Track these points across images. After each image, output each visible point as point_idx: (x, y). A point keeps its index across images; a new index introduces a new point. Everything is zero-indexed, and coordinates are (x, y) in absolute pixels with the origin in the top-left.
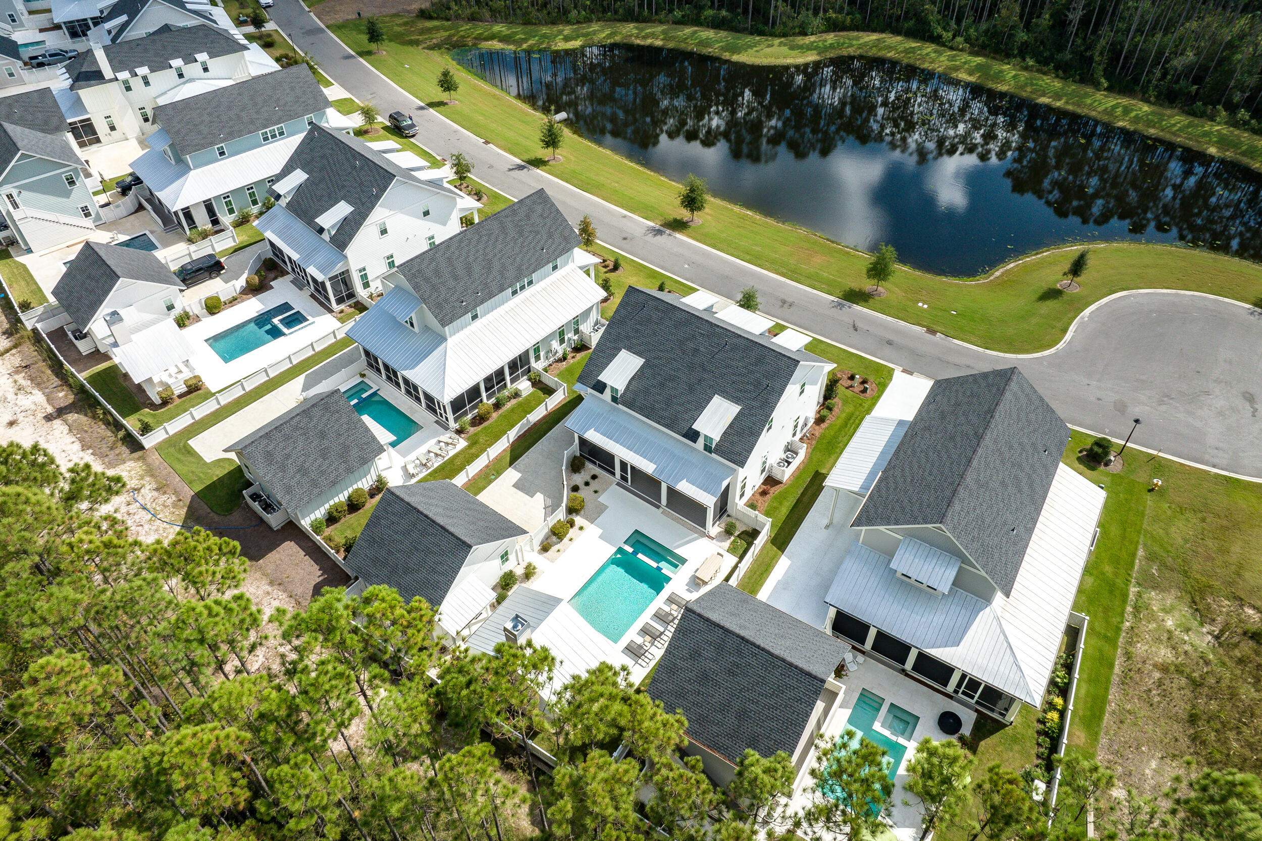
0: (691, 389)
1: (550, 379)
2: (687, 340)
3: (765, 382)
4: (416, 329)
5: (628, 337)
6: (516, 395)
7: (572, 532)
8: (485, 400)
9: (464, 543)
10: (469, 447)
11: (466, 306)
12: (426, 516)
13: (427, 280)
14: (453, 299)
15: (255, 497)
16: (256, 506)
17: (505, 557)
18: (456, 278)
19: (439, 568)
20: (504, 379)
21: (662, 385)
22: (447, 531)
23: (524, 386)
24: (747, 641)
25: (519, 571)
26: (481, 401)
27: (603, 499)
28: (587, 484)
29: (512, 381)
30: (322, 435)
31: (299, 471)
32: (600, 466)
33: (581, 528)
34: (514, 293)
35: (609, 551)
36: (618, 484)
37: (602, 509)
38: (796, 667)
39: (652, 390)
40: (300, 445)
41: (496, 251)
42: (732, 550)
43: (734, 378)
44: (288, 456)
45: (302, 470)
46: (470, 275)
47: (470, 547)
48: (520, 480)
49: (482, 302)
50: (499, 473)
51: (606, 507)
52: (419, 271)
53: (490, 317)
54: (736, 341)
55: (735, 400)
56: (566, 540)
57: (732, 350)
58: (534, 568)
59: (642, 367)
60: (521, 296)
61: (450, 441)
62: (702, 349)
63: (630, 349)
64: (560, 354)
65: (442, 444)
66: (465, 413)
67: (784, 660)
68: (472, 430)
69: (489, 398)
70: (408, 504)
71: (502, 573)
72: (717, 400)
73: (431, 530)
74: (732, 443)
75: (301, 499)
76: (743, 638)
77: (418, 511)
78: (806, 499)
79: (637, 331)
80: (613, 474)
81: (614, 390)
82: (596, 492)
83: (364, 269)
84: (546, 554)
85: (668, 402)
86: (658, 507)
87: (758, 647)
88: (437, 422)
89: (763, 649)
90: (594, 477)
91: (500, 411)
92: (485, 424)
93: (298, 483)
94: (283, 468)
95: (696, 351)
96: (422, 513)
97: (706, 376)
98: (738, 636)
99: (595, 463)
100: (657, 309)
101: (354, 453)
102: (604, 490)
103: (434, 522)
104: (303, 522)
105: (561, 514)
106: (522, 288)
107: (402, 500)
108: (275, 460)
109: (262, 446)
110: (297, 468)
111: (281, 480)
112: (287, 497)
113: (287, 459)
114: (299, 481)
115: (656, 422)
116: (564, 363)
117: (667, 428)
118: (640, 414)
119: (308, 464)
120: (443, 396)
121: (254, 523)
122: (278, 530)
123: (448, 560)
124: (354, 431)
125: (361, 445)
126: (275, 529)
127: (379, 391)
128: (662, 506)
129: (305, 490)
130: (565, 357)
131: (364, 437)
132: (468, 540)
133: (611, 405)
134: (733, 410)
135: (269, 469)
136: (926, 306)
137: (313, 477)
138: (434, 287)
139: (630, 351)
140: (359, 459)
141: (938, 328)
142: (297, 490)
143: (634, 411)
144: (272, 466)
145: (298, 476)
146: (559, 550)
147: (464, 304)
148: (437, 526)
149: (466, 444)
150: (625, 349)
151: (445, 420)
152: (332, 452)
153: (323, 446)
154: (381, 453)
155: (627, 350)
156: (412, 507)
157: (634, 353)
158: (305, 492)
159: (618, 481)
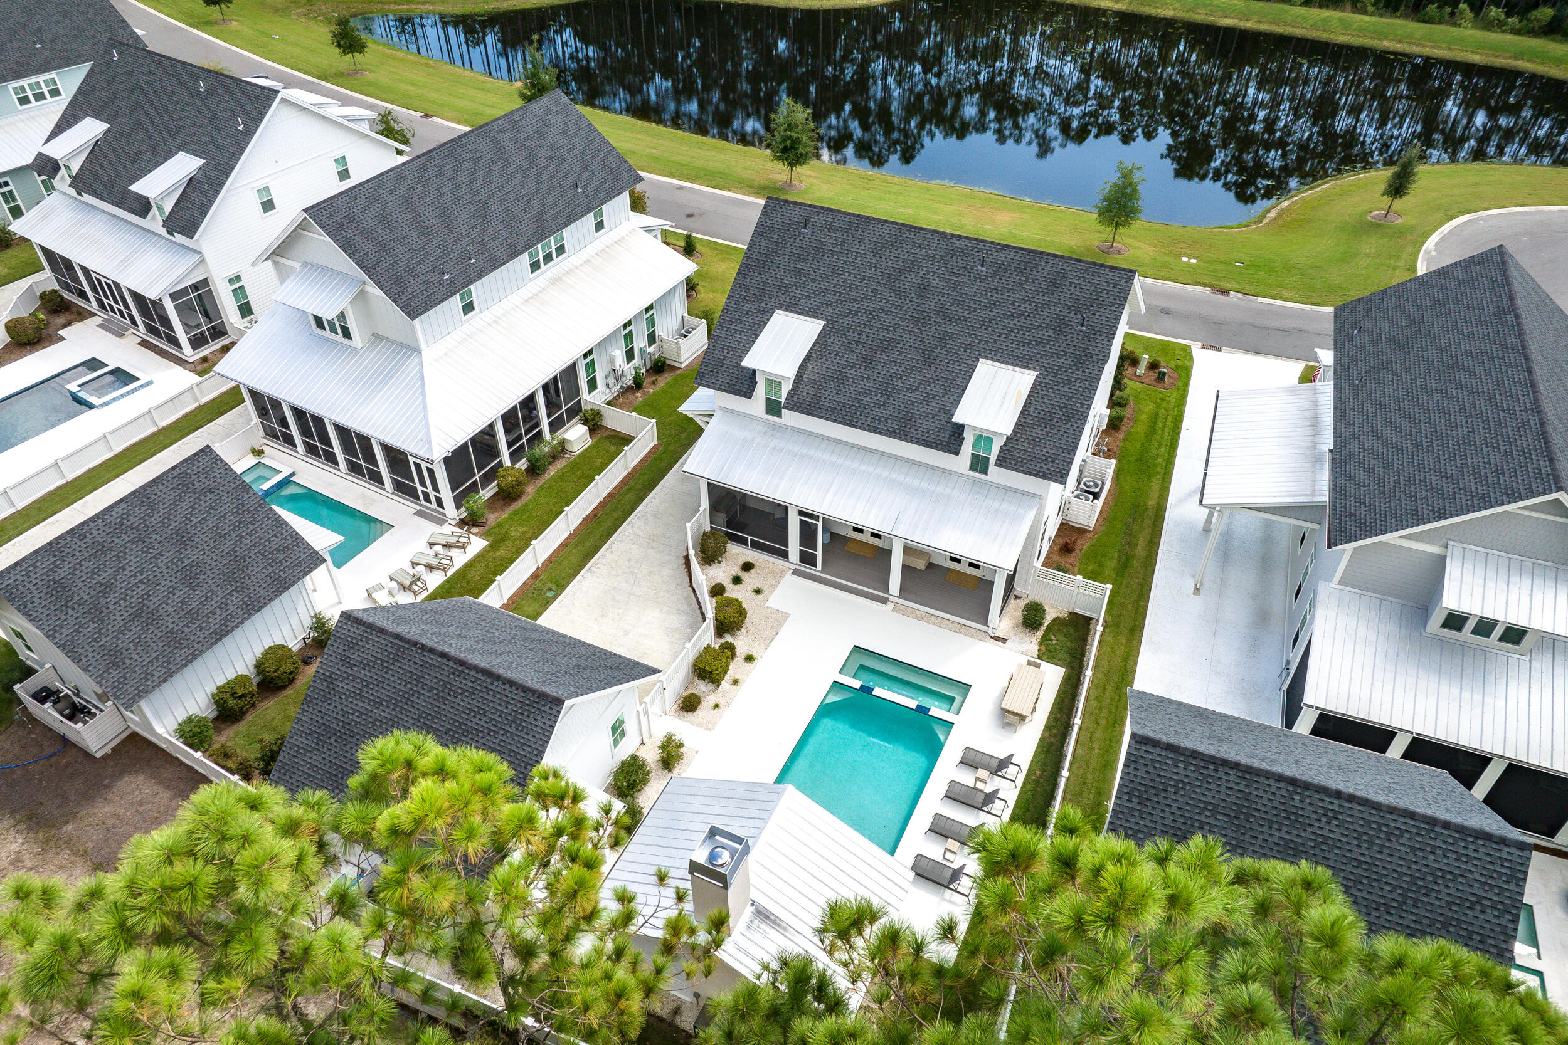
0: (928, 357)
1: (617, 420)
2: (902, 271)
3: (1074, 320)
4: (358, 340)
5: (783, 288)
6: (562, 448)
7: (736, 668)
8: (507, 462)
9: (543, 695)
10: (493, 547)
11: (451, 282)
12: (444, 655)
13: (368, 234)
14: (424, 268)
15: (44, 695)
16: (48, 713)
17: (618, 730)
20: (537, 424)
21: (868, 361)
22: (498, 678)
23: (576, 434)
25: (651, 755)
26: (500, 464)
27: (776, 600)
28: (737, 580)
29: (555, 426)
30: (182, 539)
31: (136, 616)
32: (755, 545)
33: (749, 659)
34: (535, 266)
36: (796, 572)
37: (779, 618)
39: (850, 372)
40: (133, 560)
42: (1047, 653)
43: (1012, 323)
44: (106, 588)
45: (144, 614)
46: (449, 227)
47: (559, 702)
49: (480, 275)
50: (561, 585)
51: (786, 616)
52: (349, 218)
53: (496, 310)
54: (999, 255)
55: (1022, 361)
56: (725, 684)
57: (995, 274)
58: (681, 745)
59: (822, 336)
60: (548, 272)
61: (453, 540)
62: (936, 283)
63: (790, 307)
64: (628, 380)
65: (438, 548)
66: (474, 488)
67: (1411, 815)
68: (492, 518)
69: (515, 456)
70: (397, 636)
71: (616, 763)
72: (985, 369)
73: (459, 683)
74: (1033, 441)
75: (147, 675)
77: (423, 647)
79: (798, 273)
80: (784, 555)
81: (773, 383)
82: (758, 591)
83: (238, 278)
84: (690, 716)
85: (887, 391)
86: (884, 601)
88: (419, 513)
90: (747, 567)
91: (540, 482)
92: (516, 506)
93: (137, 641)
94: (97, 613)
95: (923, 289)
96: (432, 650)
97: (953, 329)
99: (743, 541)
100: (830, 228)
101: (258, 570)
102: (774, 587)
103: (463, 663)
104: (160, 730)
105: (706, 636)
106: (548, 258)
107: (382, 631)
108: (76, 598)
109: (40, 572)
110: (131, 611)
111: (95, 640)
112: (114, 673)
113: (105, 593)
114: (139, 637)
115: (869, 430)
116: (639, 394)
117: (895, 437)
118: (835, 421)
119: (155, 600)
120: (430, 448)
121: (47, 751)
122: (105, 757)
123: (510, 740)
124: (251, 527)
125: (272, 553)
126: (98, 755)
127: (293, 474)
128: (891, 598)
129: (154, 655)
130: (638, 384)
131: (275, 536)
132: (552, 691)
133: (766, 422)
134: (1023, 380)
135: (63, 617)
136: (1194, 261)
137: (171, 626)
138: (382, 247)
139: (792, 311)
140: (269, 581)
141: (1229, 285)
142: (136, 657)
143: (821, 417)
144: (70, 612)
145: (135, 628)
146: (716, 706)
147: (446, 277)
148: (473, 673)
149: (486, 543)
150: (780, 308)
151: (434, 505)
152: (208, 573)
153: (187, 562)
154: (316, 566)
155: (786, 310)
156: (407, 641)
157: (800, 314)
158: (157, 658)
159: (794, 567)
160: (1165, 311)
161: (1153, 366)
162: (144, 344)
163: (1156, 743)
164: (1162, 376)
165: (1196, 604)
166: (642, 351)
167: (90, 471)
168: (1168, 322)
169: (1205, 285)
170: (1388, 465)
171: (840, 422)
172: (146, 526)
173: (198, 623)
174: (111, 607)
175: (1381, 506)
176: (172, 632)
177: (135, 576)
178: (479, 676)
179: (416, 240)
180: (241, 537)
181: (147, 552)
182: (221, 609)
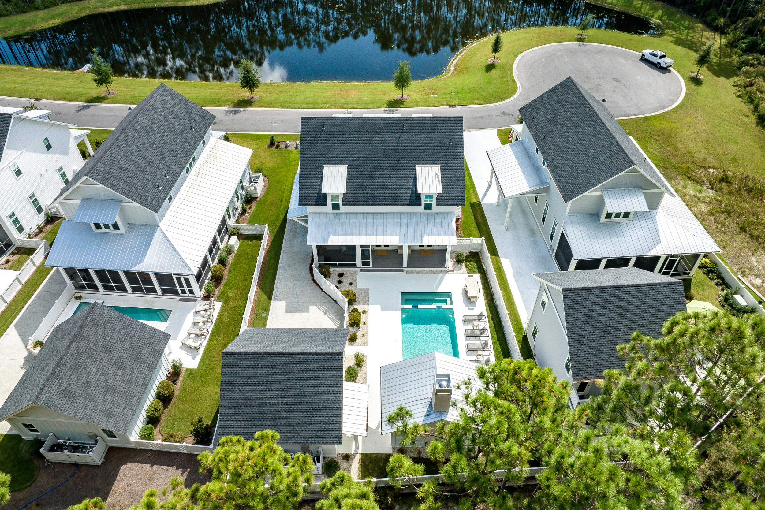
0: (396, 170)
1: (246, 229)
2: (372, 137)
3: (446, 141)
4: (122, 230)
5: (324, 155)
6: (229, 249)
8: (211, 264)
9: (332, 354)
11: (164, 190)
12: (281, 354)
14: (149, 187)
15: (57, 448)
18: (141, 169)
19: (321, 388)
20: (216, 242)
21: (371, 177)
23: (233, 241)
24: (619, 287)
26: (209, 265)
27: (360, 286)
28: (340, 282)
29: (222, 241)
30: (107, 349)
31: (106, 392)
32: (341, 265)
33: (364, 312)
34: (188, 171)
35: (398, 316)
36: (361, 271)
37: (366, 292)
38: (659, 284)
39: (366, 184)
40: (92, 367)
41: (158, 139)
42: (470, 271)
44: (87, 384)
45: (109, 390)
46: (150, 164)
47: (341, 354)
48: (287, 306)
50: (267, 310)
51: (368, 290)
54: (409, 122)
55: (433, 162)
56: (362, 325)
57: (410, 129)
58: (360, 356)
59: (349, 172)
60: (193, 172)
61: (207, 307)
62: (387, 139)
63: (330, 162)
64: (240, 210)
65: (201, 313)
66: (203, 280)
67: (649, 285)
68: (216, 291)
69: (212, 260)
70: (255, 353)
72: (421, 169)
73: (292, 362)
74: (448, 192)
75: (125, 416)
76: (614, 287)
77: (270, 354)
79: (327, 147)
80: (355, 265)
81: (335, 197)
82: (351, 284)
83: (13, 214)
85: (384, 187)
86: (402, 271)
87: (628, 286)
88: (181, 300)
89: (632, 286)
90: (341, 275)
91: (228, 267)
92: (224, 282)
93: (113, 403)
94: (90, 397)
95: (383, 142)
96: (274, 353)
97: (401, 156)
100: (334, 125)
101: (145, 350)
102: (356, 279)
104: (132, 439)
107: (246, 354)
108: (77, 394)
109: (55, 389)
110: (103, 390)
111: (95, 410)
112: (111, 421)
113: (88, 387)
114: (113, 401)
115: (383, 205)
117: (394, 205)
118: (367, 205)
119: (110, 381)
120: (189, 269)
122: (103, 464)
124: (133, 332)
125: (147, 341)
126: (100, 464)
128: (404, 269)
129: (123, 406)
130: (244, 211)
131: (145, 332)
132: (336, 350)
133: (333, 213)
134: (436, 169)
135: (76, 405)
136: (436, 95)
137: (123, 390)
138: (128, 183)
139: (331, 164)
140: (153, 354)
141: (454, 103)
142: (116, 410)
143: (360, 205)
144: (78, 401)
145: (109, 397)
146: (363, 335)
147: (161, 188)
149: (221, 303)
150: (325, 164)
151: (188, 294)
152: (126, 360)
153: (115, 359)
154: (168, 339)
155: (328, 164)
156: (261, 354)
157: (335, 164)
158: (125, 407)
159: (360, 269)
165: (509, 235)
166: (241, 195)
169: (446, 105)
171: (369, 205)
172: (89, 349)
173: (134, 384)
174: (94, 392)
176: (125, 392)
177: (96, 374)
179: (140, 175)
180: (131, 338)
181: (96, 361)
182: (140, 374)
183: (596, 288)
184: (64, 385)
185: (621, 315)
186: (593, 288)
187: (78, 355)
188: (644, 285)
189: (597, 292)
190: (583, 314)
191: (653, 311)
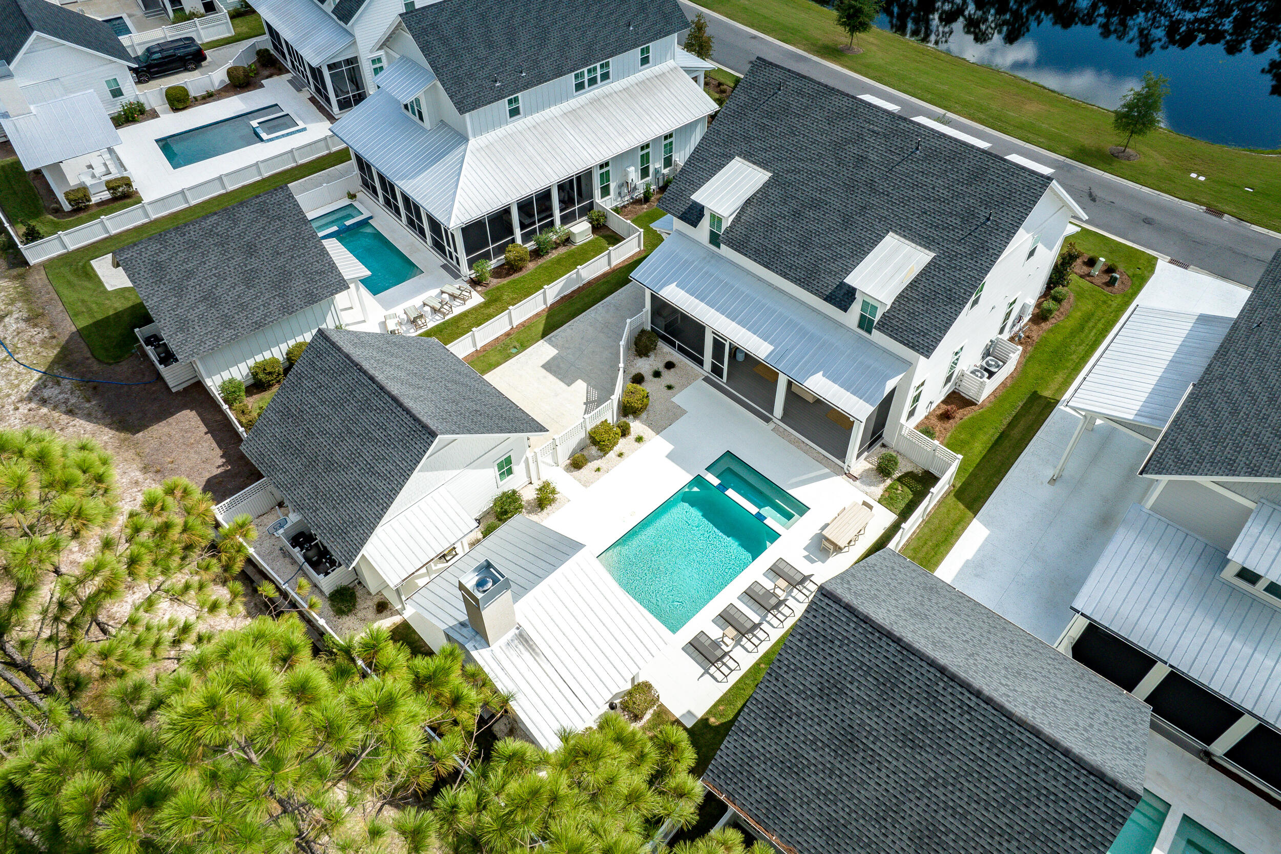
0: (847, 221)
1: (618, 222)
2: (848, 141)
3: (983, 213)
4: (427, 124)
5: (747, 139)
6: (568, 240)
7: (623, 444)
8: (519, 241)
9: (425, 427)
10: (485, 305)
11: (501, 89)
12: (372, 378)
13: (444, 41)
14: (482, 74)
15: (151, 340)
16: (151, 353)
17: (505, 467)
18: (490, 45)
19: (380, 467)
20: (551, 215)
22: (401, 405)
23: (581, 229)
24: (953, 678)
25: (529, 495)
26: (513, 241)
27: (679, 398)
28: (657, 374)
29: (565, 220)
30: (250, 250)
31: (205, 298)
32: (681, 350)
33: (639, 439)
34: (580, 87)
35: (680, 478)
36: (706, 379)
37: (677, 413)
38: (1067, 753)
39: (779, 221)
40: (213, 259)
42: (887, 501)
43: (927, 205)
44: (189, 274)
47: (433, 435)
48: (554, 358)
49: (526, 87)
50: (523, 346)
51: (684, 412)
52: (434, 26)
53: (537, 117)
54: (934, 143)
55: (925, 241)
56: (612, 454)
57: (926, 157)
58: (553, 491)
59: (766, 185)
60: (591, 93)
61: (458, 292)
62: (873, 156)
63: (749, 156)
64: (639, 193)
65: (445, 296)
66: (486, 256)
67: (1036, 732)
68: (494, 282)
69: (526, 238)
70: (347, 356)
71: (498, 493)
72: (891, 241)
73: (375, 401)
74: (912, 314)
77: (361, 369)
78: (1016, 433)
79: (763, 128)
80: (700, 363)
81: (716, 220)
82: (670, 387)
84: (577, 473)
85: (805, 244)
86: (767, 420)
87: (978, 694)
88: (444, 267)
89: (989, 701)
90: (670, 365)
91: (541, 261)
92: (516, 276)
93: (201, 317)
94: (179, 291)
95: (861, 160)
96: (365, 373)
97: (875, 201)
98: (932, 663)
99: (672, 344)
100: (800, 93)
101: (298, 284)
102: (684, 386)
103: (382, 388)
104: (209, 383)
105: (609, 413)
106: (593, 81)
107: (339, 349)
108: (168, 277)
109: (149, 253)
110: (202, 294)
111: (173, 310)
112: (180, 336)
113: (188, 278)
114: (203, 314)
115: (780, 275)
116: (645, 206)
117: (799, 285)
118: (755, 260)
119: (220, 290)
120: (450, 218)
121: (146, 379)
122: (178, 393)
123: (395, 454)
124: (302, 251)
125: (311, 274)
126: (174, 390)
127: (371, 218)
128: (775, 420)
129: (210, 329)
130: (646, 199)
131: (317, 262)
132: (432, 424)
133: (708, 250)
134: (921, 257)
135: (156, 289)
136: (1202, 178)
137: (226, 311)
138: (453, 53)
139: (748, 160)
140: (304, 294)
141: (1227, 208)
142: (197, 328)
143: (745, 255)
144: (162, 286)
145: (202, 307)
146: (598, 470)
147: (498, 84)
148: (386, 396)
149: (483, 300)
150: (740, 156)
151: (455, 263)
152: (262, 278)
153: (249, 267)
154: (342, 290)
155: (744, 158)
156: (352, 361)
157: (754, 163)
158: (211, 332)
159: (707, 374)
160: (1148, 221)
161: (1110, 270)
162: (312, 100)
163: (837, 600)
164: (1111, 282)
165: (1046, 492)
166: (657, 171)
167: (243, 187)
168: (1146, 232)
169: (1201, 203)
170: (1235, 412)
171: (759, 263)
173: (246, 313)
174: (190, 288)
175: (1205, 448)
176: (226, 316)
177: (211, 270)
178: (390, 400)
179: (482, 51)
180: (293, 257)
181: (224, 254)
182: (264, 307)
183: (898, 641)
184: (163, 257)
185: (907, 740)
186: (889, 635)
187: (210, 233)
188: (1021, 723)
189: (891, 650)
190: (825, 668)
191: (997, 797)
